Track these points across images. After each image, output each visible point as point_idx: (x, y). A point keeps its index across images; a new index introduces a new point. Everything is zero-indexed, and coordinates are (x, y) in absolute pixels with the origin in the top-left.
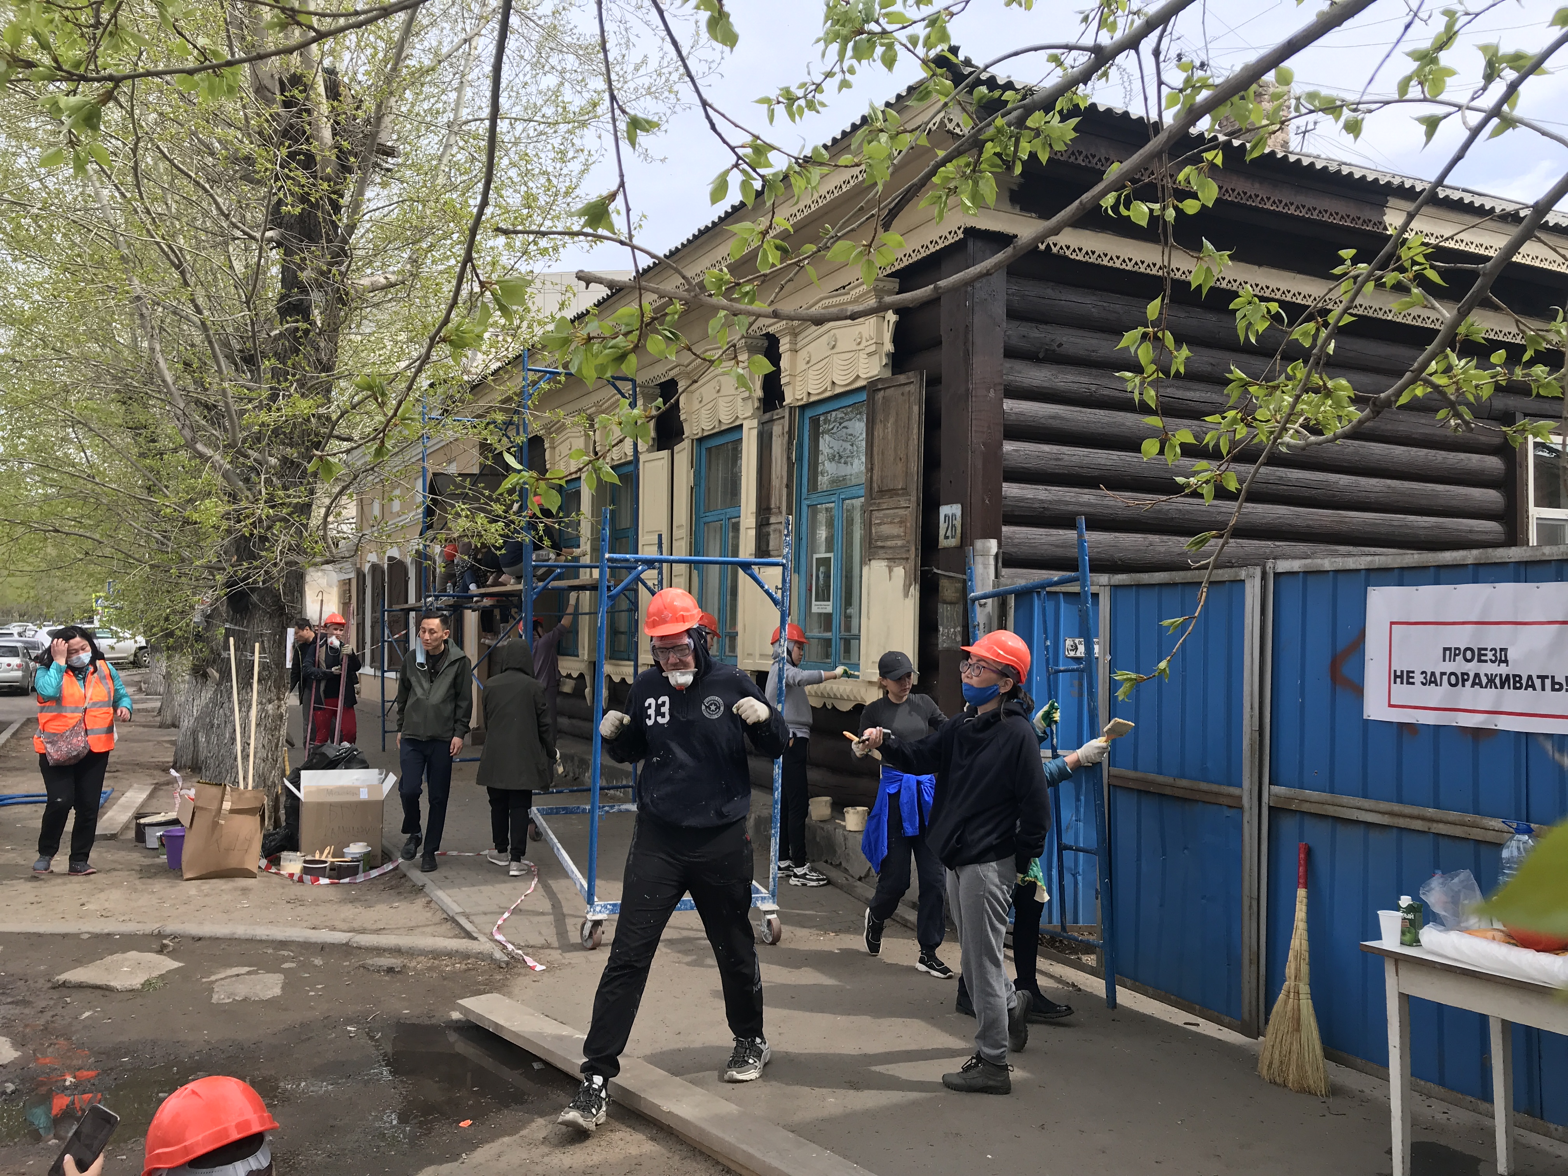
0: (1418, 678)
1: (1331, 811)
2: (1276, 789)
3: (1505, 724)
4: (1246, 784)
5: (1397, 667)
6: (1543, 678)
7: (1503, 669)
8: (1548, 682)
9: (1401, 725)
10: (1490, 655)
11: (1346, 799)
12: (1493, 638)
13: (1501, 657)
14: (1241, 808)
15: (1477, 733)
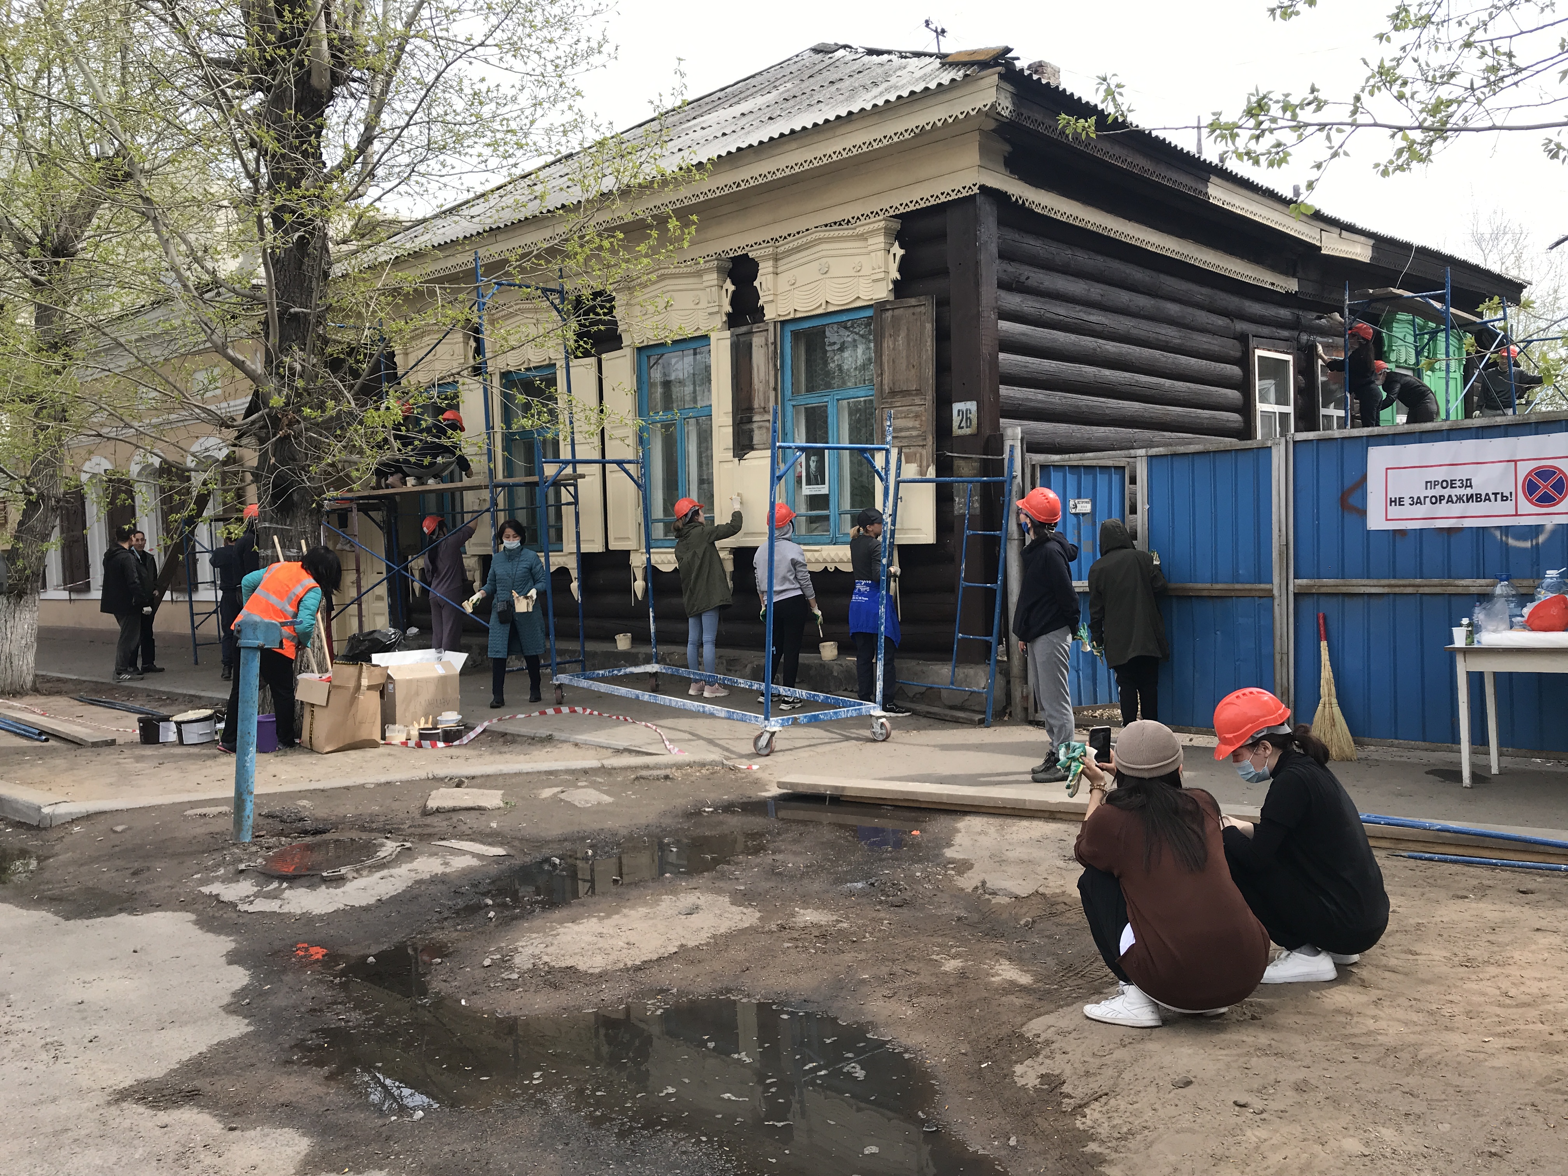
0: (1407, 501)
1: (1344, 590)
2: (1299, 581)
3: (1467, 523)
4: (1276, 580)
5: (1392, 495)
6: (1496, 494)
7: (1469, 491)
8: (1499, 497)
9: (1395, 531)
10: (1458, 484)
11: (1354, 581)
12: (1461, 474)
13: (1468, 484)
14: (1272, 597)
15: (1449, 530)
